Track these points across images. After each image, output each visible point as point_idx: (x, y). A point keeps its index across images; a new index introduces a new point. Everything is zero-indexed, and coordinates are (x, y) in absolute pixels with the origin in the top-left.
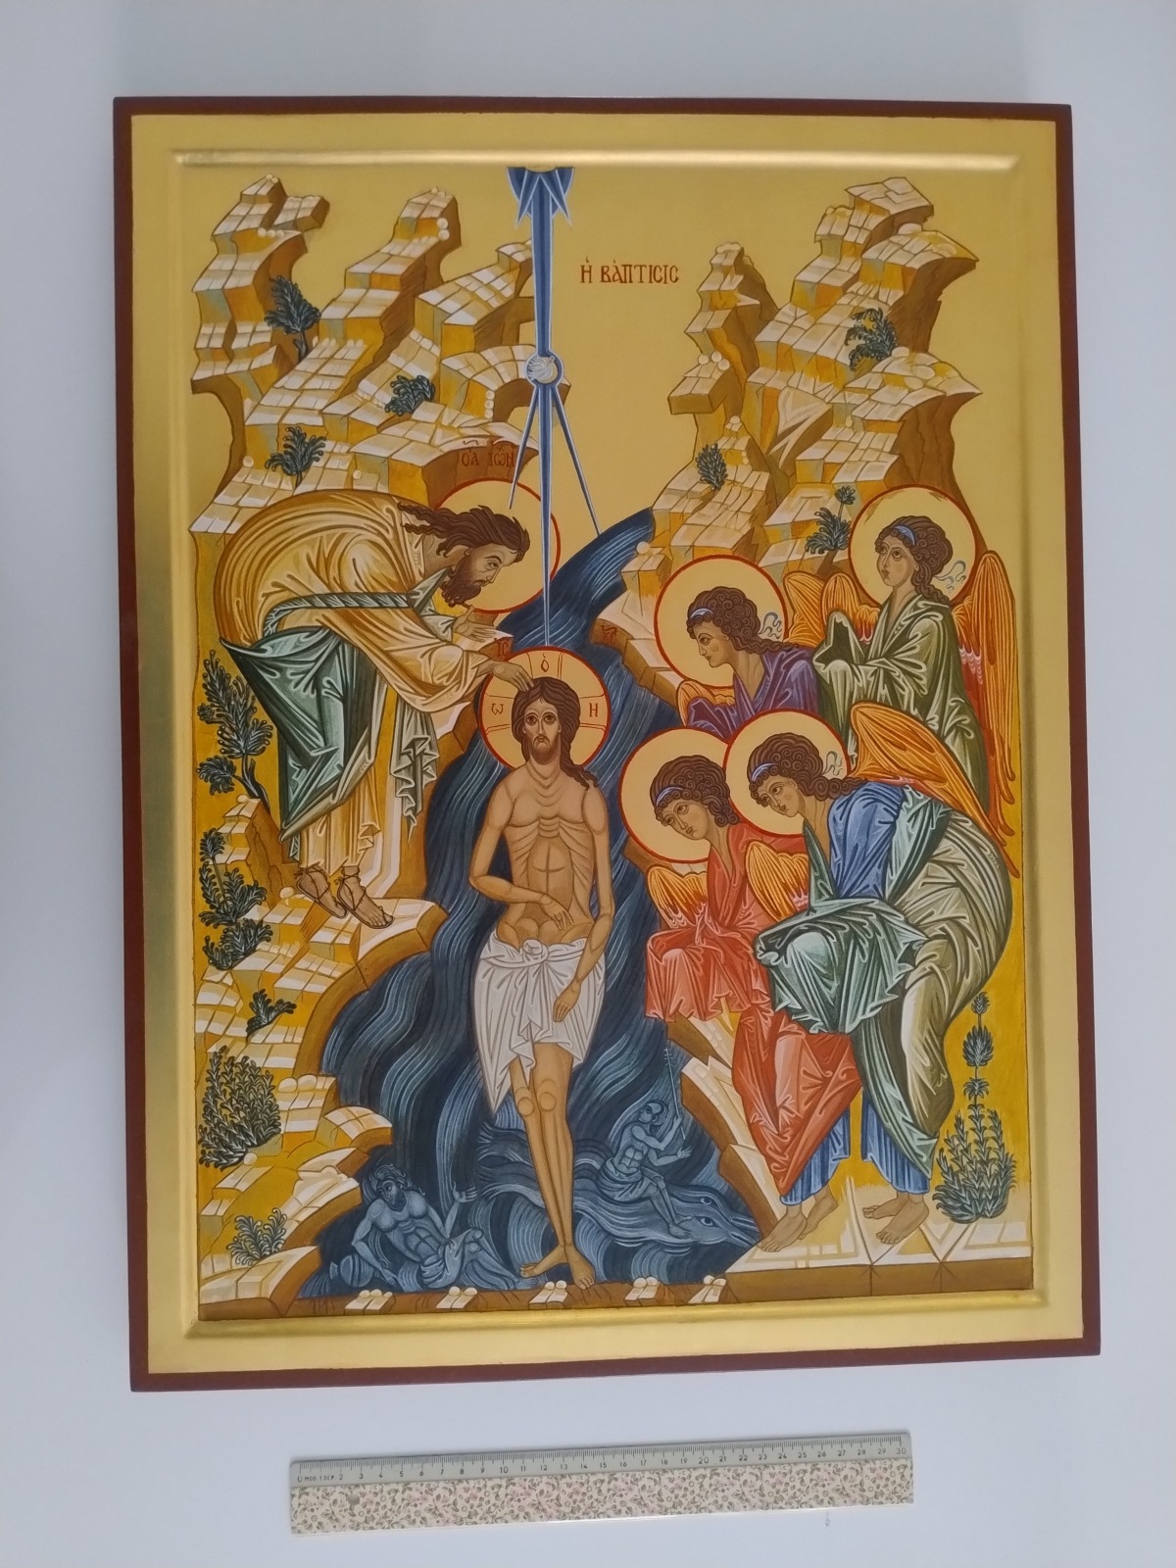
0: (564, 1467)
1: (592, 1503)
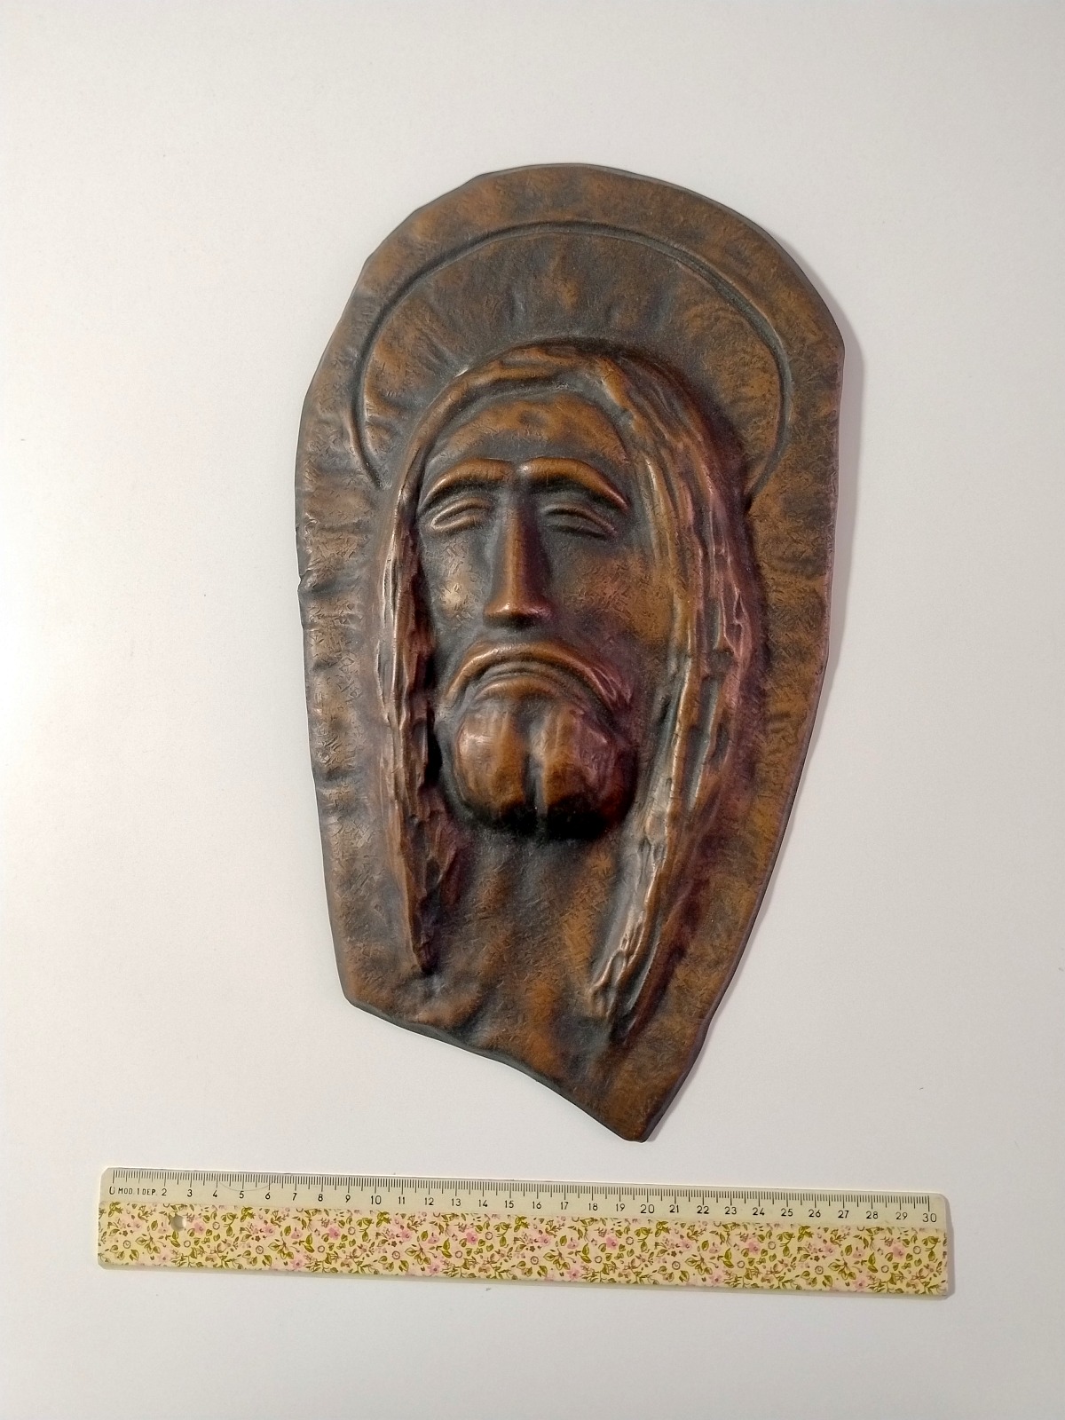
0: (456, 1202)
1: (492, 1256)
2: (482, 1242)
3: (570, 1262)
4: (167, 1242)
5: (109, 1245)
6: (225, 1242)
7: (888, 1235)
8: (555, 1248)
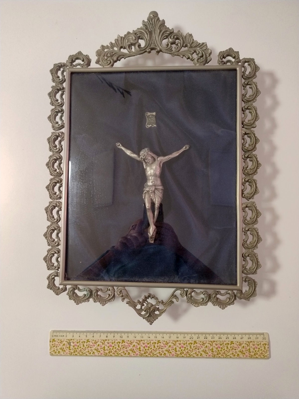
0: (142, 337)
1: (152, 351)
2: (149, 347)
3: (172, 352)
4: (68, 349)
5: (52, 350)
6: (82, 349)
7: (253, 343)
8: (168, 348)
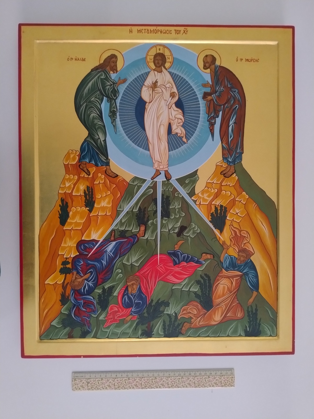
0: (143, 375)
1: (150, 385)
2: (148, 382)
3: (165, 385)
4: (86, 386)
5: (74, 387)
6: (98, 385)
7: (224, 377)
8: (162, 383)
